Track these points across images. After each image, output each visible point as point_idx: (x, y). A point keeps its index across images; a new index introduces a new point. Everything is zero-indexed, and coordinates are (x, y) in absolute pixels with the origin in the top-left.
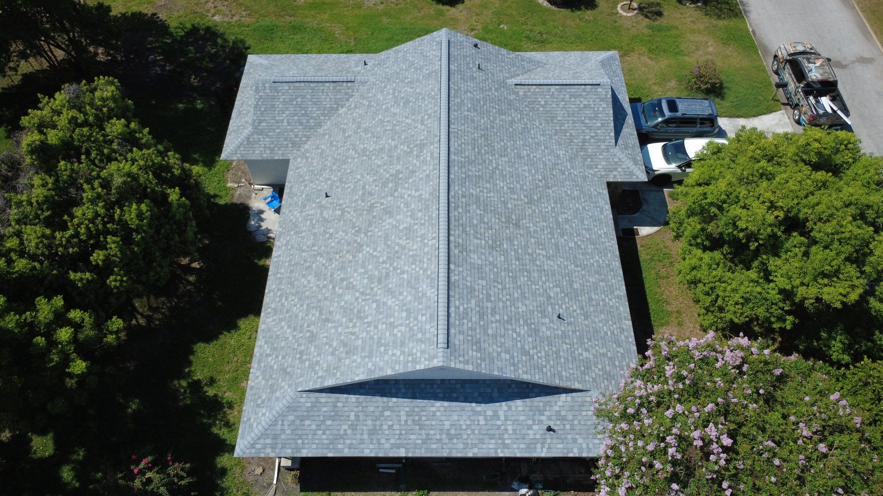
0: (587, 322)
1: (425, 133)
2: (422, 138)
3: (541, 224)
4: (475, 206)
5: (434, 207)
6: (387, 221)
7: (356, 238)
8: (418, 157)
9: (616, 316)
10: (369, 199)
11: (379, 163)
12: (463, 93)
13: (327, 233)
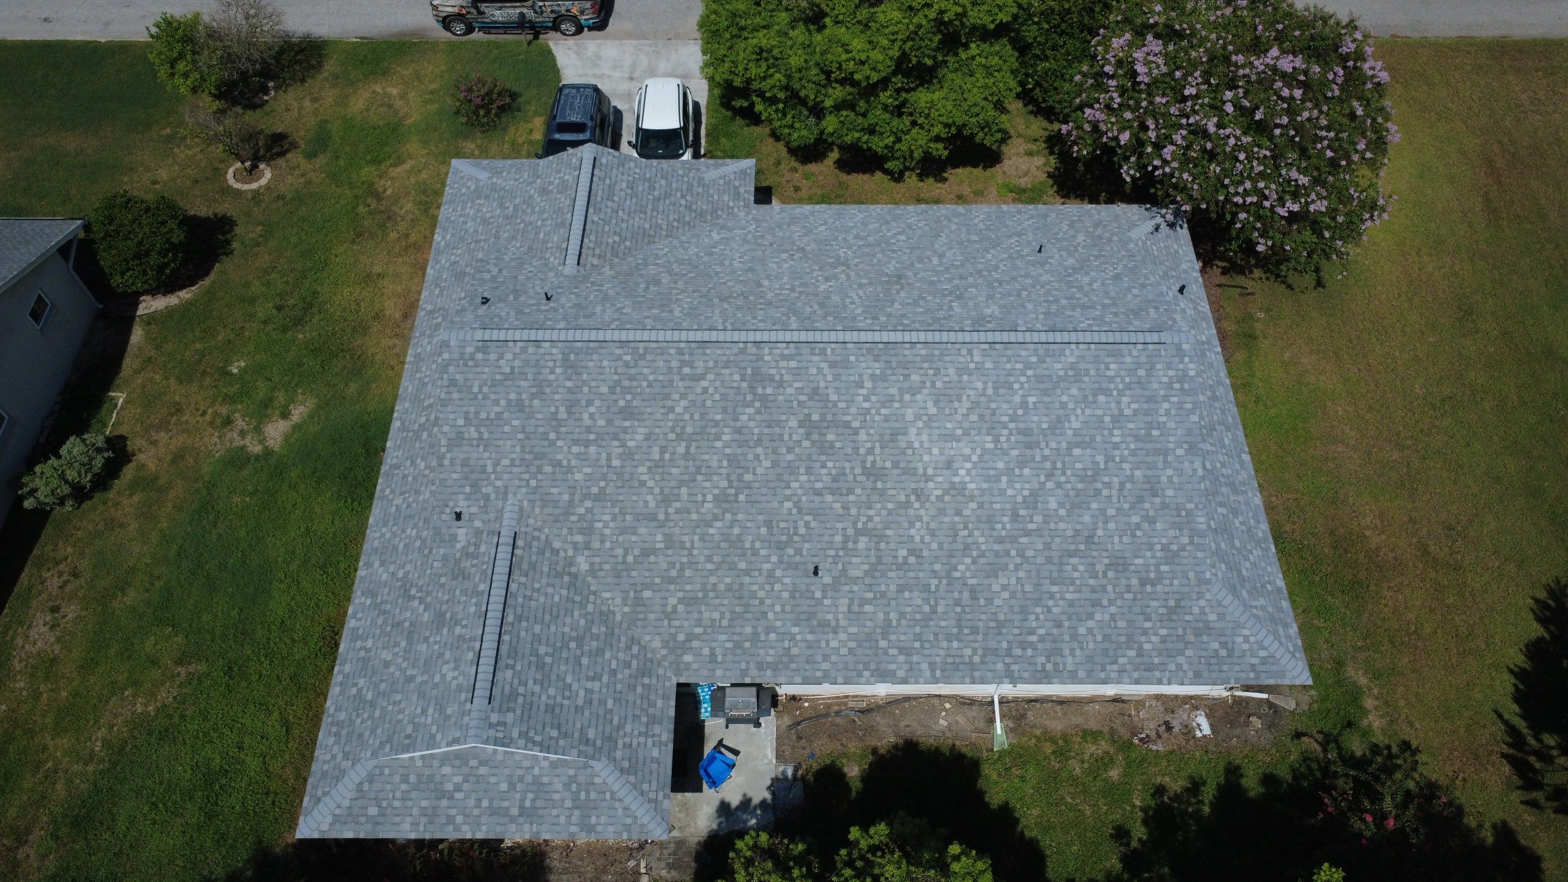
0: (1030, 234)
1: (727, 371)
2: (737, 377)
3: (881, 258)
4: (889, 310)
5: (906, 352)
6: (913, 438)
7: (933, 499)
8: (781, 384)
9: (1001, 214)
10: (851, 478)
11: (767, 463)
12: (626, 317)
13: (905, 562)
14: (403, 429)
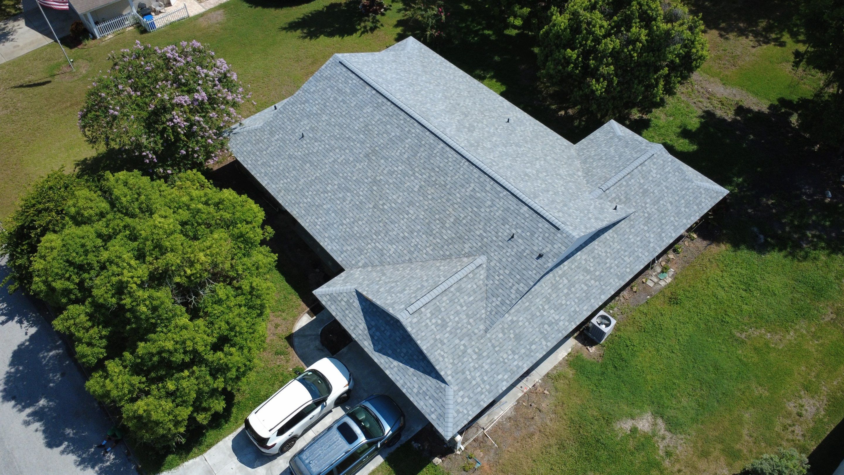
0: (287, 153)
3: (356, 176)
9: (274, 178)
12: (494, 199)
14: (603, 292)
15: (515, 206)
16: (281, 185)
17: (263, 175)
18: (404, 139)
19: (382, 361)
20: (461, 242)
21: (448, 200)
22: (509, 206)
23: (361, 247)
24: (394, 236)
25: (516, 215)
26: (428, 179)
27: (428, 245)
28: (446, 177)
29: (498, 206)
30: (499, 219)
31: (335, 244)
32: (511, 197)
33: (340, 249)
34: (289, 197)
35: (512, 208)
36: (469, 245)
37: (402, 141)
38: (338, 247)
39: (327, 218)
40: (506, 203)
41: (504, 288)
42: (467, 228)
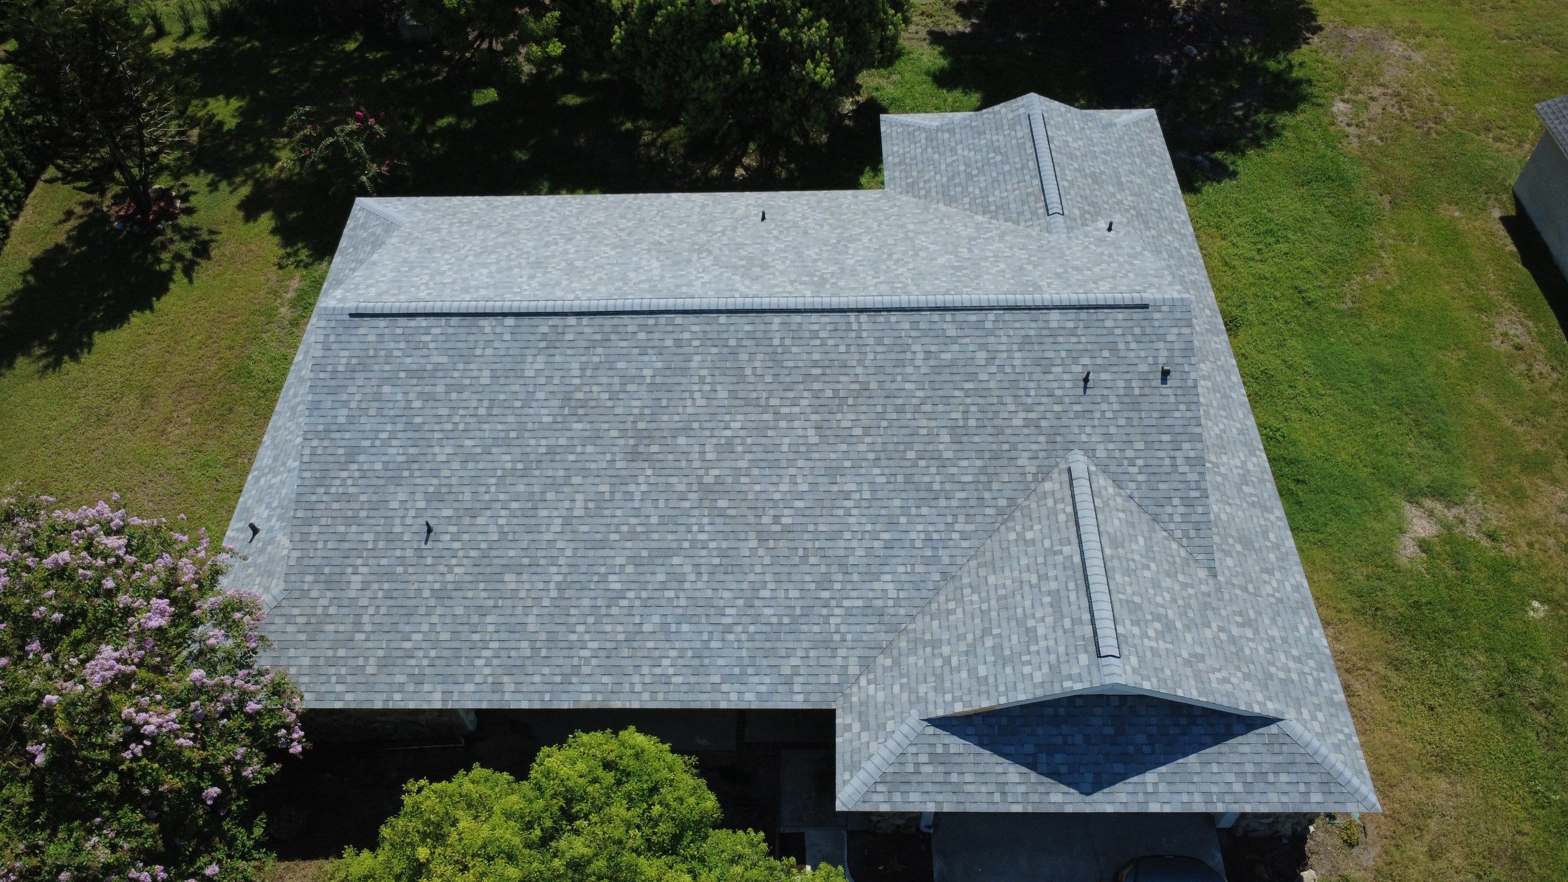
0: (426, 594)
3: (653, 512)
4: (660, 365)
9: (449, 670)
12: (983, 341)
14: (1226, 372)
15: (1033, 325)
16: (487, 671)
17: (411, 687)
18: (682, 365)
19: (1123, 797)
20: (1006, 462)
21: (900, 410)
22: (1023, 332)
23: (818, 637)
24: (865, 560)
25: (1051, 339)
26: (817, 402)
27: (950, 519)
28: (849, 371)
29: (1004, 347)
30: (1029, 369)
31: (756, 679)
32: (1008, 316)
33: (776, 679)
34: (537, 679)
35: (1032, 332)
36: (1025, 454)
37: (684, 371)
38: (767, 680)
39: (677, 645)
40: (1011, 332)
41: (1164, 478)
42: (990, 430)
